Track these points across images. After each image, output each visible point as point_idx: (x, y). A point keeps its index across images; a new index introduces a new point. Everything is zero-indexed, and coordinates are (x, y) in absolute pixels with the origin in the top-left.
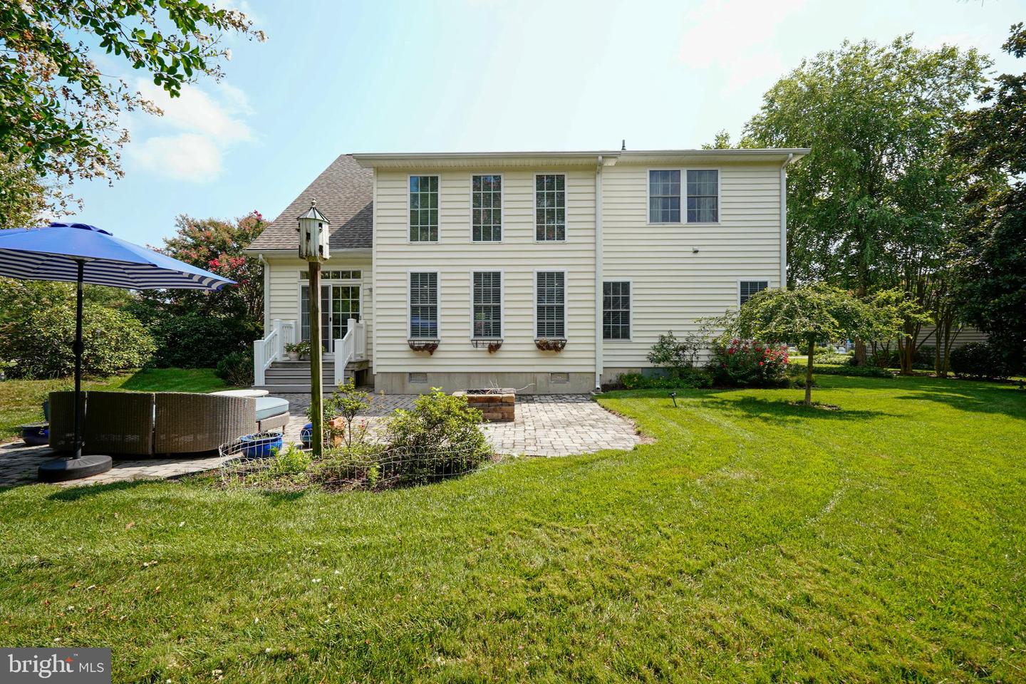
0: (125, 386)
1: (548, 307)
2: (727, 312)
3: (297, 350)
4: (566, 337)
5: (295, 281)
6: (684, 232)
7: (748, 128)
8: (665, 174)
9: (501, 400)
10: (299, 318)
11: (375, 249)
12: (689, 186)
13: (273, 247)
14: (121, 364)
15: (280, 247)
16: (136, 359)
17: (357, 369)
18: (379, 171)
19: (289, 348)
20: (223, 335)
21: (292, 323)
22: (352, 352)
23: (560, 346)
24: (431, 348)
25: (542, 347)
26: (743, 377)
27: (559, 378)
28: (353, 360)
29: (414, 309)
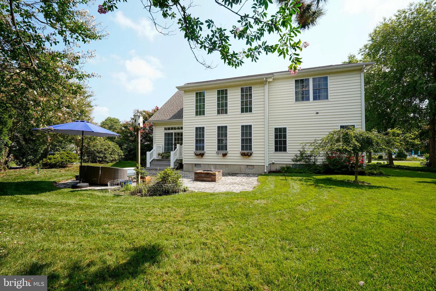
0: (113, 166)
1: (246, 139)
2: (315, 140)
3: (161, 155)
4: (253, 151)
5: (163, 131)
6: (312, 105)
7: (361, 51)
8: (302, 81)
9: (211, 174)
10: (163, 144)
11: (184, 119)
12: (313, 84)
13: (156, 120)
14: (111, 159)
15: (158, 119)
16: (117, 157)
17: (180, 162)
18: (185, 92)
19: (159, 155)
20: (145, 150)
21: (161, 145)
22: (178, 156)
23: (249, 154)
24: (202, 155)
25: (243, 155)
26: (338, 169)
27: (250, 167)
28: (178, 159)
29: (197, 141)
